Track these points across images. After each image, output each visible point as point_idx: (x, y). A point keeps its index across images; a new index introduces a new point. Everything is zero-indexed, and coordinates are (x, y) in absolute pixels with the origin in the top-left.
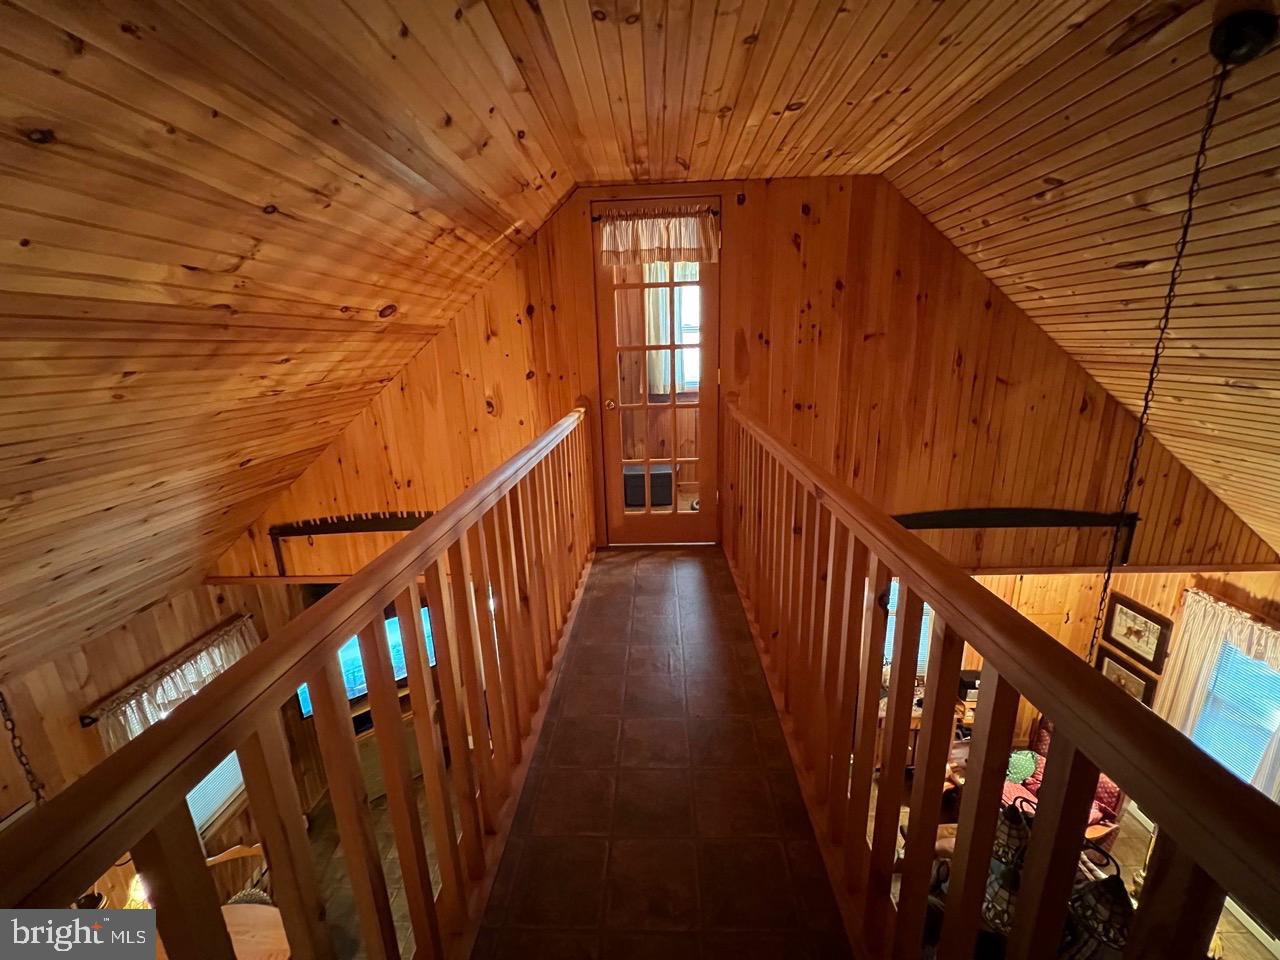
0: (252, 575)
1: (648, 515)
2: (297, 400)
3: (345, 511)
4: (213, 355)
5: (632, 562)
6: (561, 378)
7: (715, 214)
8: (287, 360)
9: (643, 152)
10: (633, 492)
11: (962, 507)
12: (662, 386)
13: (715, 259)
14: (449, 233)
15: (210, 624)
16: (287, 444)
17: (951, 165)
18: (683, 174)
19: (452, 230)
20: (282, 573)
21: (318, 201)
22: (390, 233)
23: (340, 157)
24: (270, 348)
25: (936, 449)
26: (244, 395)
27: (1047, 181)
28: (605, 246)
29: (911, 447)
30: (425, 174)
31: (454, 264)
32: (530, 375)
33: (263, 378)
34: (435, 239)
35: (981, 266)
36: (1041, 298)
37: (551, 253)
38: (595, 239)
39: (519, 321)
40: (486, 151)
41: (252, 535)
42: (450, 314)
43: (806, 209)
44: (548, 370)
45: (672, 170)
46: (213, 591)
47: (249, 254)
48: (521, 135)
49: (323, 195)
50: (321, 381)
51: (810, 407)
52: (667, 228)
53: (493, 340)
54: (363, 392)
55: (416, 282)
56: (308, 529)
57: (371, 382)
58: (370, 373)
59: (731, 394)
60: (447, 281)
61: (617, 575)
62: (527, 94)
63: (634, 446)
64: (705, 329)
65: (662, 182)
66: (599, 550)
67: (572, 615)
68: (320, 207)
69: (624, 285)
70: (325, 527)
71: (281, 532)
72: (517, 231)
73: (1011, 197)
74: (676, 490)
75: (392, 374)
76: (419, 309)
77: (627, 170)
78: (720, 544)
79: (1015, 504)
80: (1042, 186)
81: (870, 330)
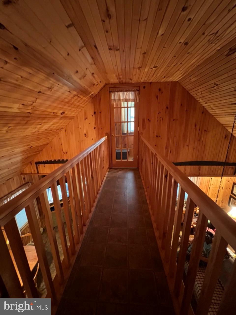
0: (31, 173)
1: (121, 161)
2: (43, 133)
3: (52, 159)
4: (26, 123)
5: (117, 172)
6: (102, 129)
7: (138, 91)
8: (41, 124)
9: (121, 77)
10: (118, 155)
11: (195, 161)
12: (125, 131)
13: (138, 101)
14: (77, 96)
15: (22, 184)
16: (40, 143)
17: (193, 80)
18: (130, 81)
19: (77, 95)
20: (38, 173)
21: (49, 90)
22: (64, 96)
23: (54, 81)
24: (37, 121)
25: (190, 147)
26: (31, 132)
27: (215, 84)
28: (112, 98)
29: (184, 146)
30: (72, 83)
31: (78, 102)
32: (95, 128)
33: (36, 128)
34: (74, 97)
35: (201, 103)
36: (215, 111)
37: (100, 99)
38: (110, 96)
39: (92, 116)
40: (85, 78)
41: (31, 164)
42: (76, 114)
43: (160, 90)
44: (99, 127)
45: (128, 80)
46: (23, 176)
47: (35, 102)
48: (93, 74)
49: (50, 89)
50: (48, 129)
51: (160, 136)
52: (127, 94)
53: (86, 120)
54: (56, 132)
55: (69, 106)
56: (44, 163)
57: (58, 129)
58: (58, 127)
59: (141, 133)
60: (76, 106)
61: (114, 175)
62: (94, 65)
63: (119, 145)
64: (135, 118)
65: (126, 83)
66: (110, 169)
67: (103, 183)
68: (49, 91)
69: (117, 107)
70: (47, 162)
71: (38, 163)
72: (92, 95)
73: (207, 87)
74: (128, 155)
75: (63, 127)
76: (70, 113)
77: (117, 80)
78: (138, 168)
79: (208, 160)
80: (213, 85)
81: (174, 118)
